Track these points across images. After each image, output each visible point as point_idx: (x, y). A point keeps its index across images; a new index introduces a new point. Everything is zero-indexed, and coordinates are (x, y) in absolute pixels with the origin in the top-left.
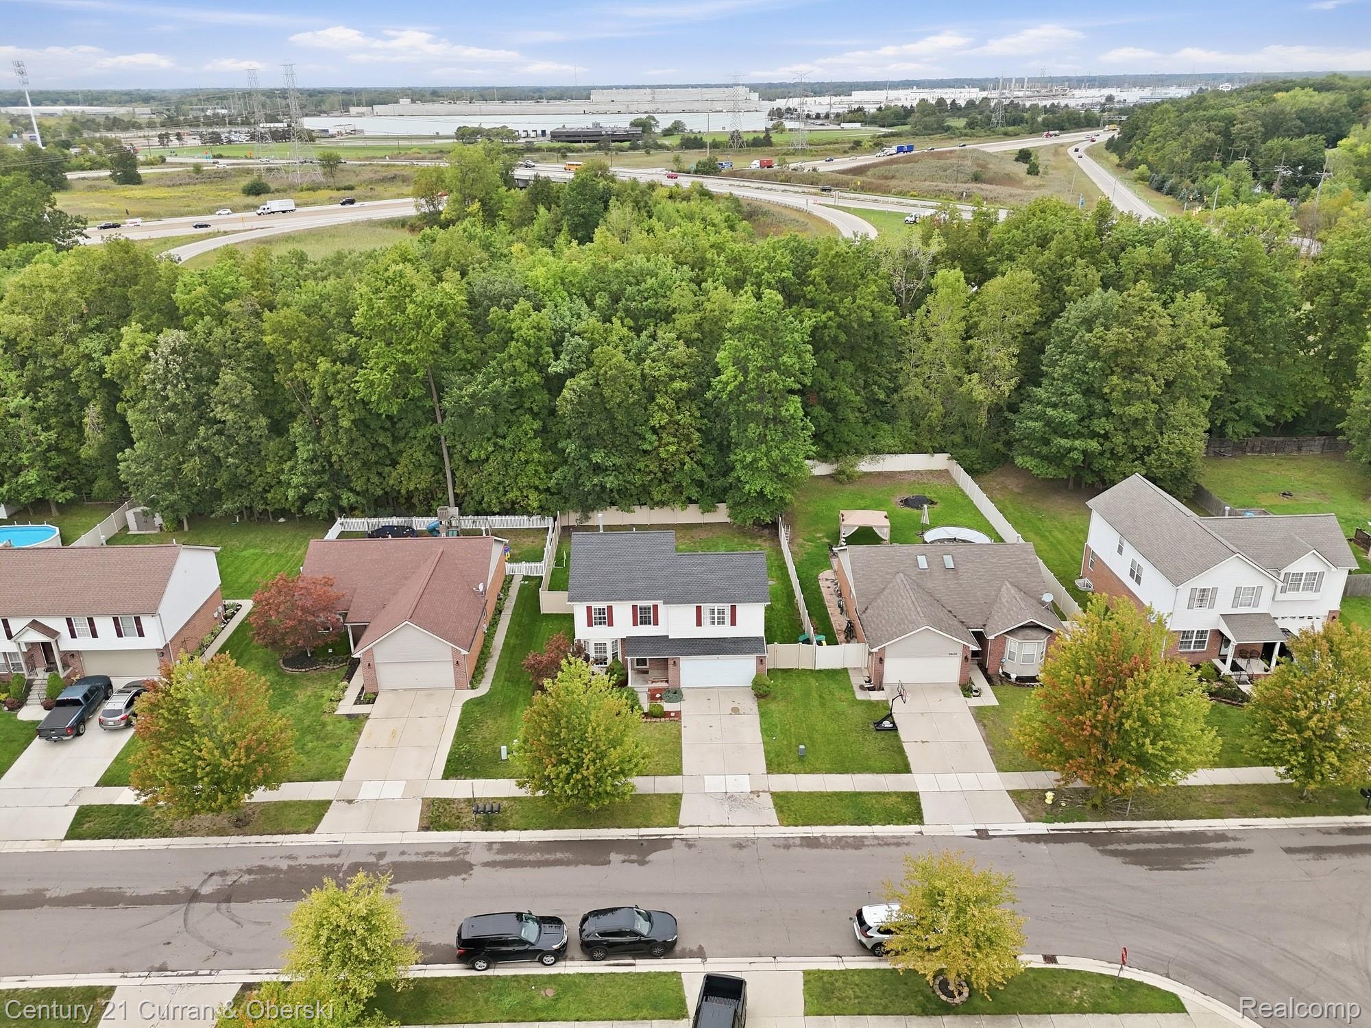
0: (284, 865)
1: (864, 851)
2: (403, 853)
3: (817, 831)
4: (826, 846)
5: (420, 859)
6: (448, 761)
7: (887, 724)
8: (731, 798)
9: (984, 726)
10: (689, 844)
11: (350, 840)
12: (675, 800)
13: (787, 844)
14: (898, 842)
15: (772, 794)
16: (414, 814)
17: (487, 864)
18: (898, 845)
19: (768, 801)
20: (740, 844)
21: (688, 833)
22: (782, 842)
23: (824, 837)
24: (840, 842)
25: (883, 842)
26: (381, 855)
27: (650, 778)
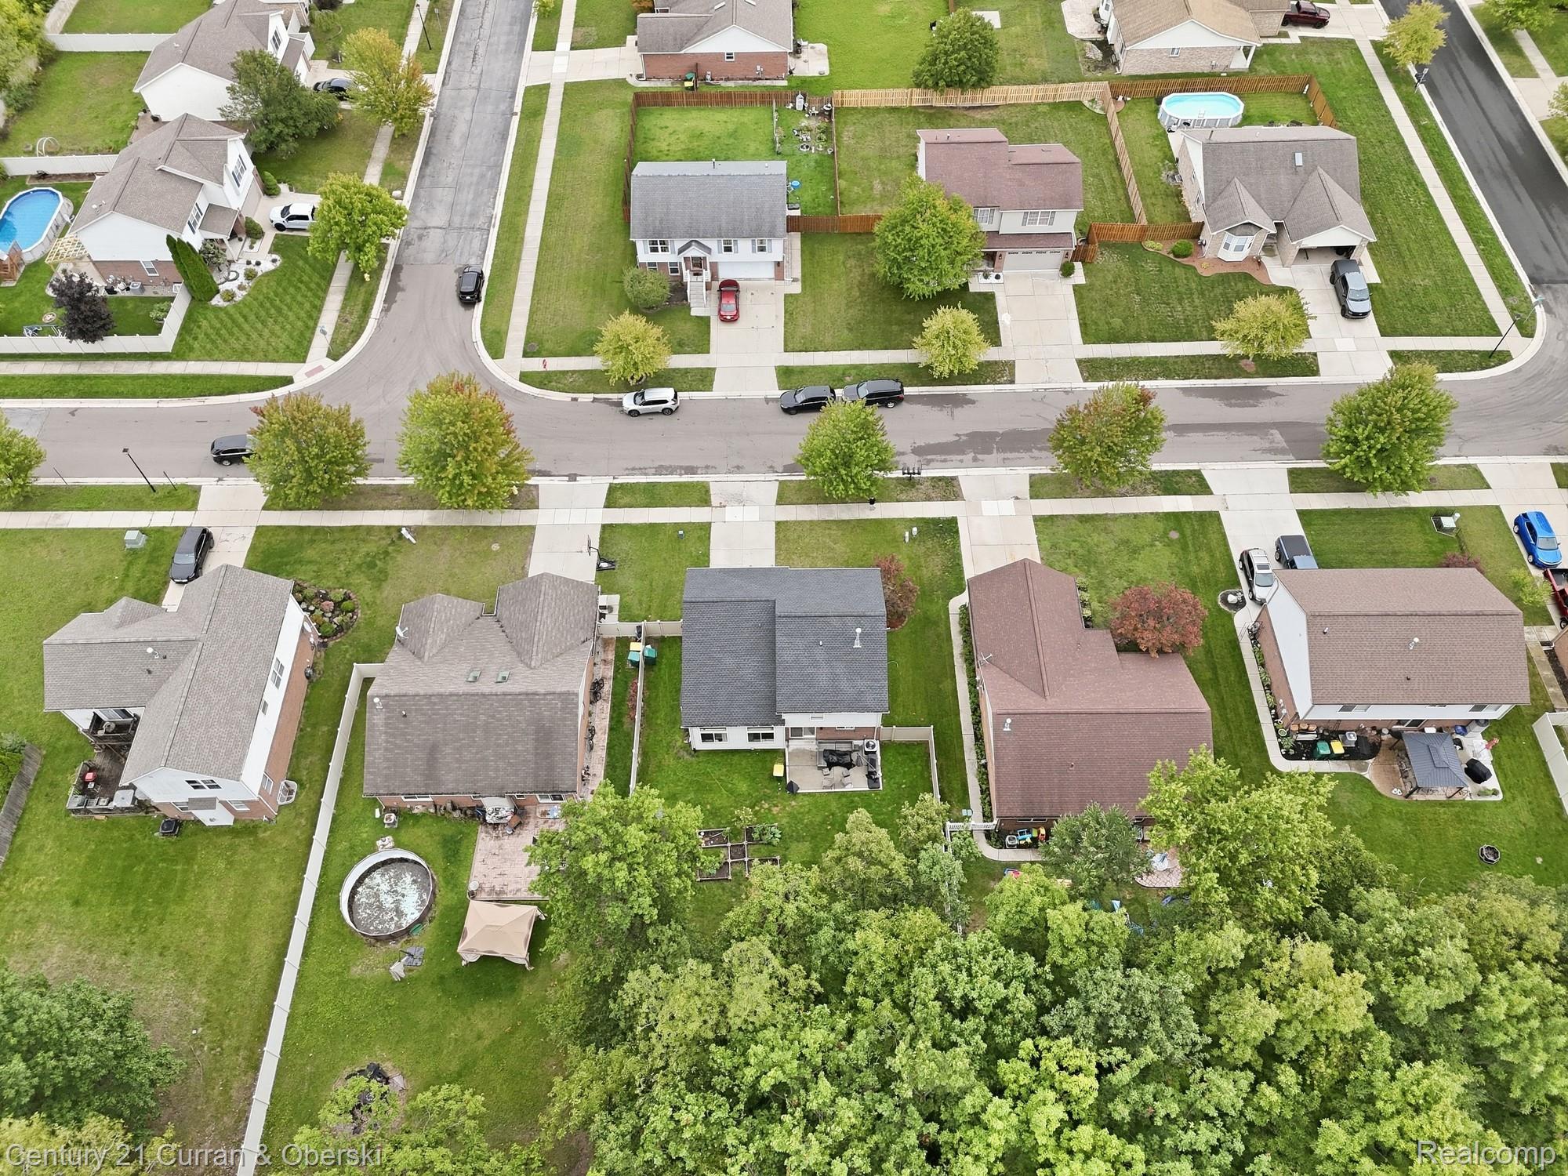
0: (1036, 453)
1: (657, 464)
2: (961, 461)
3: (685, 478)
4: (681, 467)
5: (948, 457)
6: (957, 532)
7: (604, 565)
8: (741, 501)
9: (523, 568)
10: (772, 469)
11: (1002, 471)
12: (781, 500)
13: (708, 469)
14: (633, 471)
15: (710, 506)
16: (965, 487)
17: (903, 454)
18: (633, 469)
19: (715, 501)
20: (738, 469)
21: (772, 476)
22: (710, 471)
23: (681, 474)
24: (671, 470)
25: (643, 471)
26: (975, 460)
27: (799, 519)
